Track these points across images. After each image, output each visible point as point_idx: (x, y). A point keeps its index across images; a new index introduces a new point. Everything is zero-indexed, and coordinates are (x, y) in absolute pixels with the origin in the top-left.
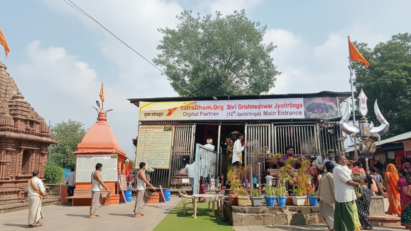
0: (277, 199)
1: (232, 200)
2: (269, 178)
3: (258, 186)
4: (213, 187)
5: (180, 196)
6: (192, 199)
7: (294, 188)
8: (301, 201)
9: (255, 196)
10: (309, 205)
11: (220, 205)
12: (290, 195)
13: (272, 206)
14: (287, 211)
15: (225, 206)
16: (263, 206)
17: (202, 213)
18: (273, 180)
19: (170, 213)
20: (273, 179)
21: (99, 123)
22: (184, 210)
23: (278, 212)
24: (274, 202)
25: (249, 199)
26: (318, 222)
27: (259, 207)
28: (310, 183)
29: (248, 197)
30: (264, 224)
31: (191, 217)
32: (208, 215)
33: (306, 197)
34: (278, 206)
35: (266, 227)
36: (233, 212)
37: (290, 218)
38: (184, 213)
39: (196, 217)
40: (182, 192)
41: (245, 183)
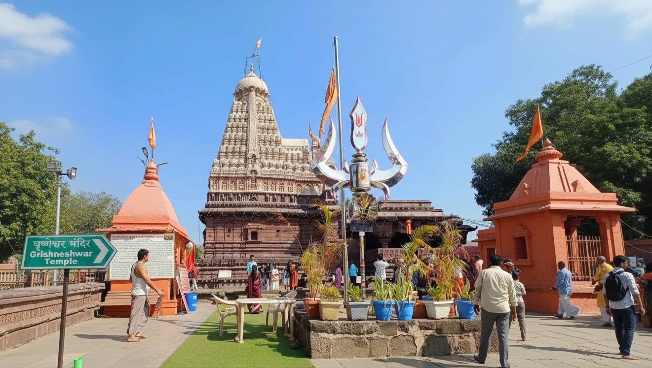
0: (395, 306)
1: (310, 308)
2: (382, 265)
3: (359, 280)
4: (276, 286)
5: (214, 303)
6: (236, 307)
7: (430, 286)
8: (442, 310)
9: (353, 301)
10: (457, 318)
11: (287, 318)
12: (420, 299)
13: (386, 320)
14: (414, 330)
15: (296, 320)
16: (369, 319)
17: (253, 333)
18: (388, 270)
19: (194, 333)
20: (390, 267)
21: (145, 184)
22: (221, 327)
23: (398, 331)
24: (390, 312)
25: (343, 307)
26: (474, 352)
27: (360, 322)
28: (461, 276)
29: (341, 302)
30: (371, 355)
31: (233, 340)
32: (264, 336)
33: (452, 302)
34: (399, 319)
35: (374, 360)
36: (312, 332)
37: (420, 342)
38: (221, 335)
39: (242, 341)
40: (217, 295)
41: (335, 275)
